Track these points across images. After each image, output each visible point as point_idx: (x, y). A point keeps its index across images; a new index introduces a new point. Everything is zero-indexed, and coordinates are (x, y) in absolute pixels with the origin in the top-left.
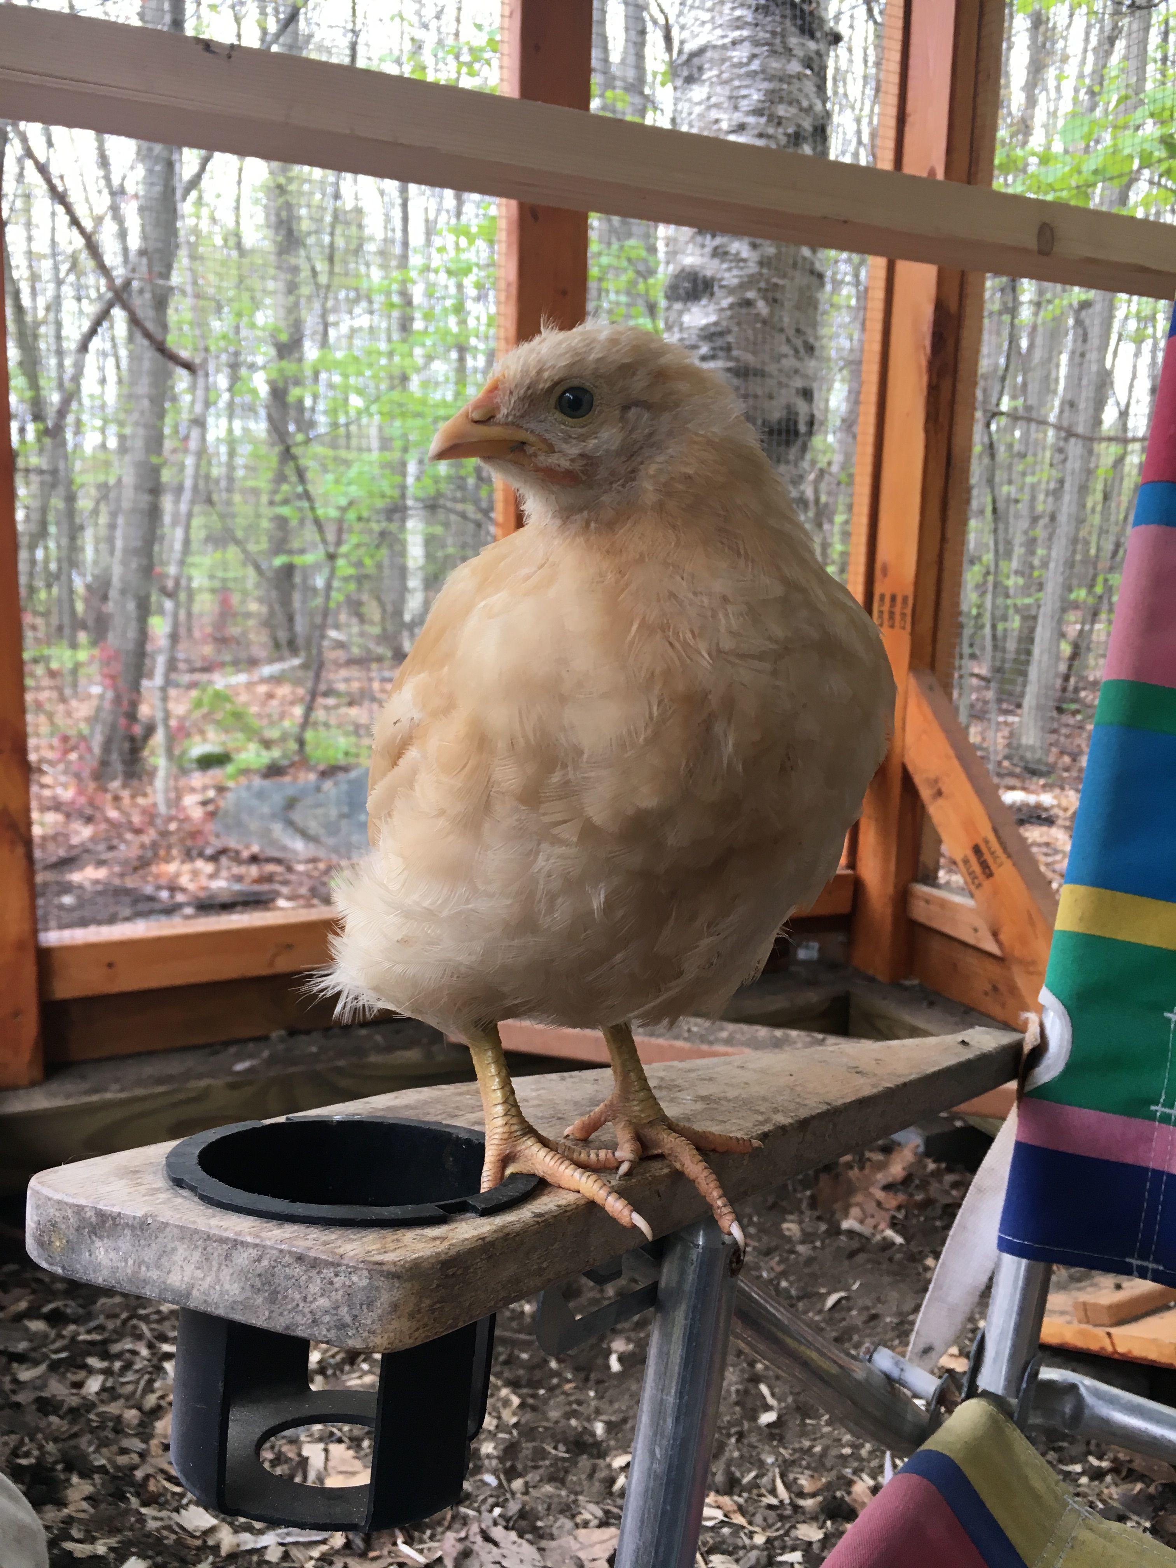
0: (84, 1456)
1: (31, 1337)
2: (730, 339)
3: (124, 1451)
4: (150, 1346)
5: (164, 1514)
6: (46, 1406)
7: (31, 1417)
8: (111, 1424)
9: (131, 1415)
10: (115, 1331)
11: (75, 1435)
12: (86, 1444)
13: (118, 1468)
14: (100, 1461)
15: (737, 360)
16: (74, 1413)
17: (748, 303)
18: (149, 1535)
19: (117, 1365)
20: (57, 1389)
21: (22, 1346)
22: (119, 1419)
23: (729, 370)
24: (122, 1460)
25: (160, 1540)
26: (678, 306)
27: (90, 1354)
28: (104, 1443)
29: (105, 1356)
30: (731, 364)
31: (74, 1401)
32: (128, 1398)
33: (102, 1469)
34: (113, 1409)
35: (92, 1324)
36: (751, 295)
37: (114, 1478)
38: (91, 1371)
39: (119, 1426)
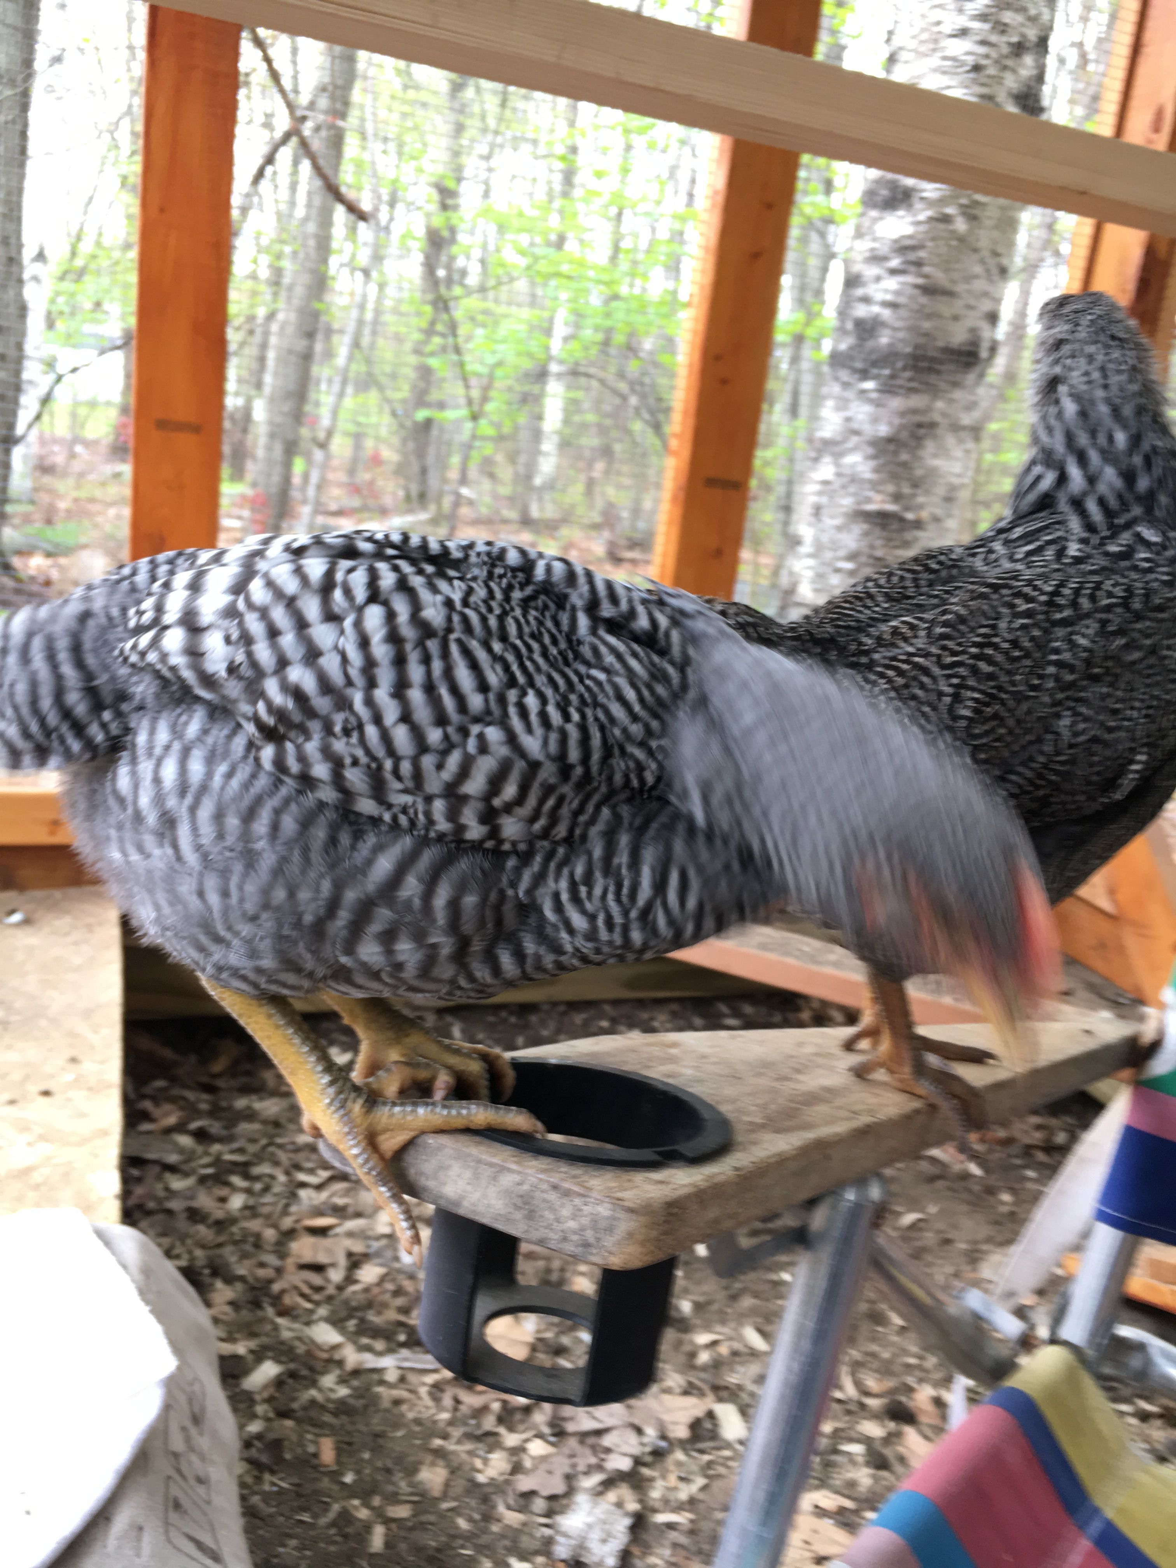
0: (227, 1265)
1: (181, 1150)
2: (922, 254)
3: (262, 1265)
4: (287, 1173)
5: (296, 1326)
6: (195, 1215)
7: (182, 1224)
8: (251, 1239)
9: (270, 1234)
10: (255, 1155)
11: (220, 1245)
12: (230, 1255)
13: (257, 1279)
14: (241, 1271)
15: (926, 276)
16: (220, 1225)
17: (946, 219)
18: (283, 1343)
19: (258, 1186)
20: (205, 1201)
21: (173, 1158)
22: (258, 1236)
23: (917, 286)
24: (262, 1273)
25: (291, 1349)
26: (874, 213)
27: (232, 1172)
28: (244, 1256)
29: (247, 1176)
30: (920, 281)
31: (219, 1214)
32: (268, 1217)
33: (242, 1279)
34: (254, 1225)
35: (235, 1145)
36: (950, 210)
37: (253, 1288)
38: (234, 1189)
39: (258, 1243)
